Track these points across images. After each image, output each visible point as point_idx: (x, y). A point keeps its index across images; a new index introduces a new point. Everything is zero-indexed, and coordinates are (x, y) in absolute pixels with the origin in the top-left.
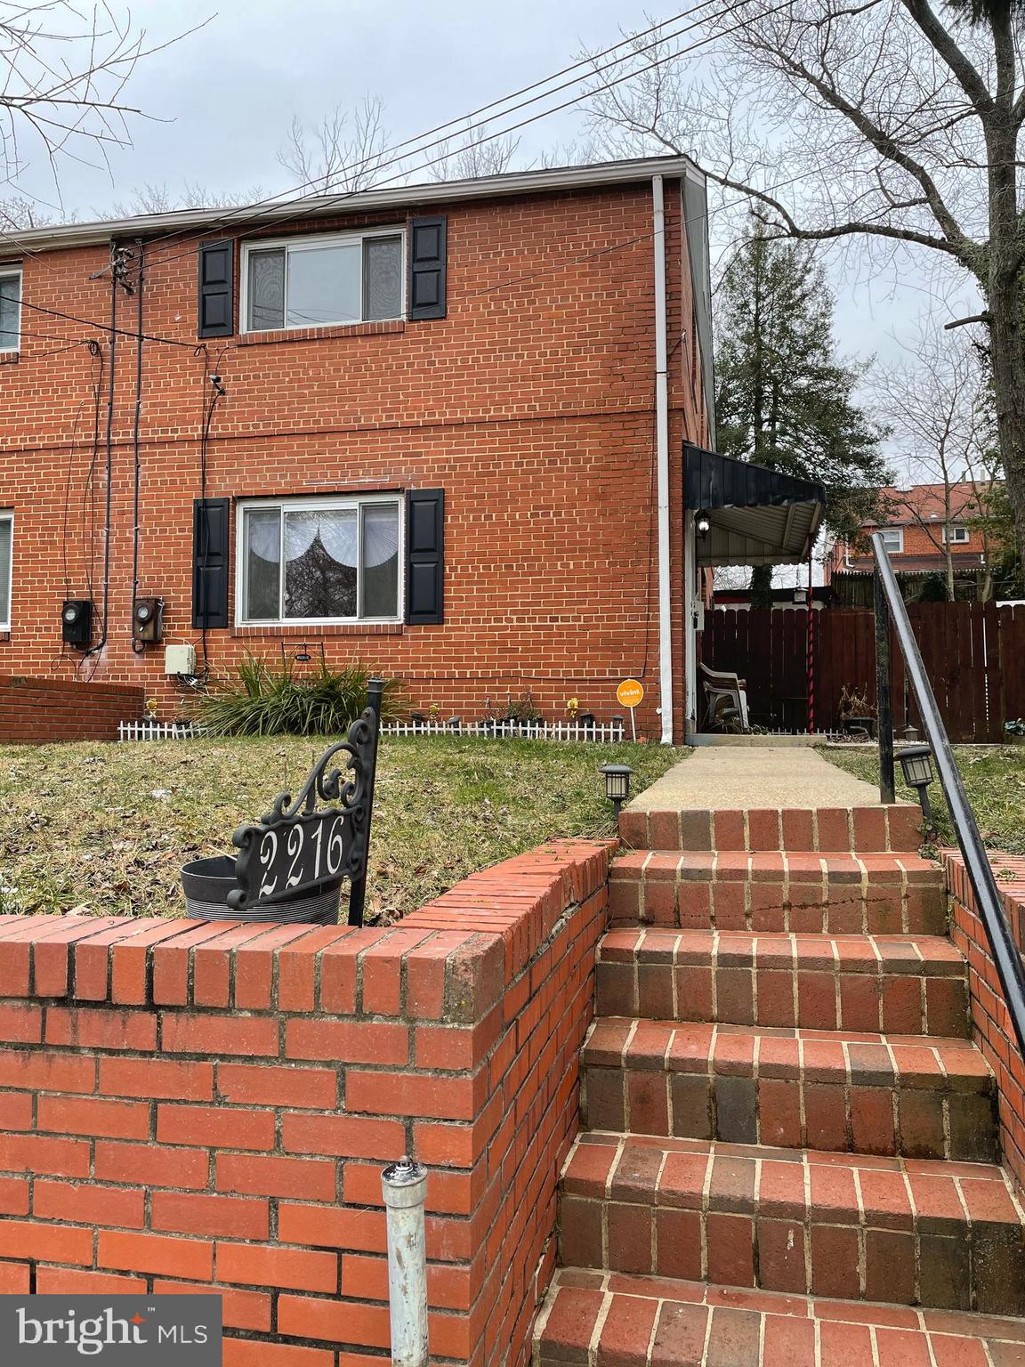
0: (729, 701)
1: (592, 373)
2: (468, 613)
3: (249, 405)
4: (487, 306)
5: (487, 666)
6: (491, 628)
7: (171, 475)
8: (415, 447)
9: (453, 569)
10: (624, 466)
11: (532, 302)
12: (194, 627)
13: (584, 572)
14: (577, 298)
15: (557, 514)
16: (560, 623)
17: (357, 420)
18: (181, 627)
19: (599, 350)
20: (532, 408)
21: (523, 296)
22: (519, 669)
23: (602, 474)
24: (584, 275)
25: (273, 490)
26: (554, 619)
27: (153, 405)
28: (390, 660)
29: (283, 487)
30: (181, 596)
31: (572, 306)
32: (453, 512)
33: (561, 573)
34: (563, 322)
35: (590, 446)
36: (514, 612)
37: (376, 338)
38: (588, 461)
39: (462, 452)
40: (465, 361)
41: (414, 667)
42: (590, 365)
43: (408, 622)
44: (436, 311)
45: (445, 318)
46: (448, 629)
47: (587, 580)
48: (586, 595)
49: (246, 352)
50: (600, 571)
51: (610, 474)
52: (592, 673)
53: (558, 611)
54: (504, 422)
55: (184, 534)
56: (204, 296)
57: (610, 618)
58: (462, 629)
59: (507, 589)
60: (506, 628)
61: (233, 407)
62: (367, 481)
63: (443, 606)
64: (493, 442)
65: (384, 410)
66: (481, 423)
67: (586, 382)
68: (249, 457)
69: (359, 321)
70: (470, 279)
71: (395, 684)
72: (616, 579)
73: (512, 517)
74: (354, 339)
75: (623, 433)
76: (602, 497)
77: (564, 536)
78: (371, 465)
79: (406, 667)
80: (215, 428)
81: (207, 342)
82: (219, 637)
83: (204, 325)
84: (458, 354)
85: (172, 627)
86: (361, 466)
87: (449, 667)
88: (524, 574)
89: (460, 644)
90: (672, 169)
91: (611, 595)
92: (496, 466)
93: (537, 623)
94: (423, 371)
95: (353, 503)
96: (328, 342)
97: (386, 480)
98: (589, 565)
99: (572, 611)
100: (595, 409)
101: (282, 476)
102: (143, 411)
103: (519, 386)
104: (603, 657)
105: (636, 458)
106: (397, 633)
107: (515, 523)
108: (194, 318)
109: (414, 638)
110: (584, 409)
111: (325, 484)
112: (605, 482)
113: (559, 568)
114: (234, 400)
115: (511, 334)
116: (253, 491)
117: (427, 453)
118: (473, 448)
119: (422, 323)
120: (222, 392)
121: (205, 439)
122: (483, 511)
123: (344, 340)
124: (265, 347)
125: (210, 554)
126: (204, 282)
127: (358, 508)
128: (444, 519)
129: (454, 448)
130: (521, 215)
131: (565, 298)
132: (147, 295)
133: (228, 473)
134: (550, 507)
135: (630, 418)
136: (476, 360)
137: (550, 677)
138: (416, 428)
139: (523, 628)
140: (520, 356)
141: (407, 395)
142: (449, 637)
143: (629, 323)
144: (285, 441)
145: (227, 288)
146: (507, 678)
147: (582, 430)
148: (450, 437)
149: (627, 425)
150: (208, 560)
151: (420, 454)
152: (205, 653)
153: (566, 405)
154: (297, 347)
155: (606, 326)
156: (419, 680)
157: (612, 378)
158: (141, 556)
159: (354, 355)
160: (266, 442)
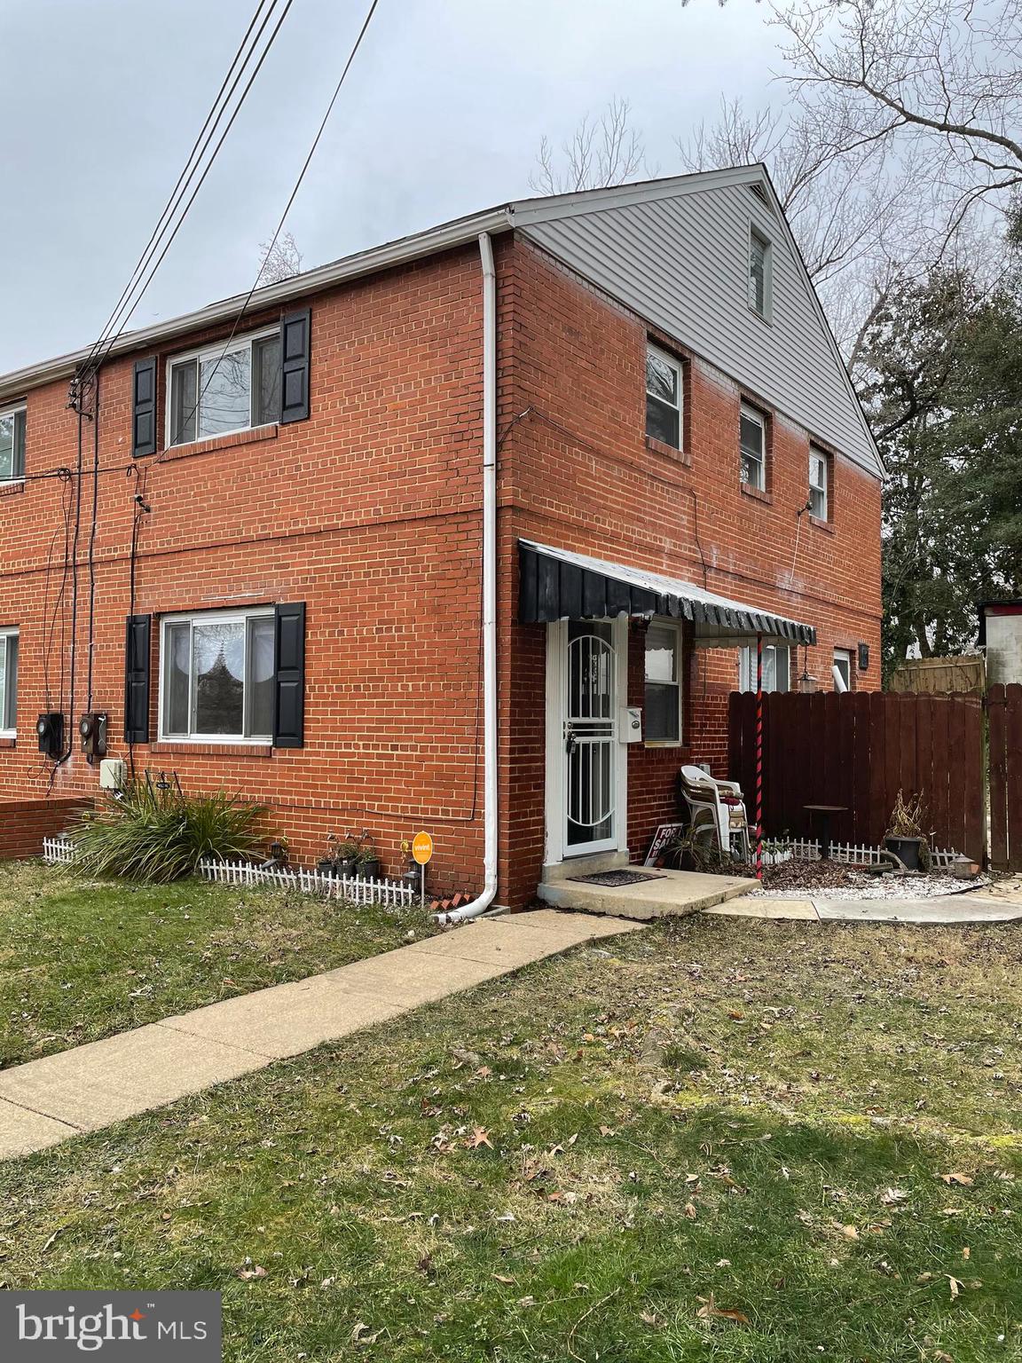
0: (709, 817)
1: (431, 469)
2: (324, 737)
3: (166, 521)
4: (342, 402)
5: (338, 797)
6: (343, 755)
7: (114, 592)
8: (285, 558)
9: (312, 689)
10: (458, 574)
11: (380, 393)
12: (125, 740)
13: (421, 696)
14: (418, 385)
15: (399, 629)
16: (399, 752)
17: (240, 532)
18: (118, 740)
19: (437, 442)
20: (377, 512)
21: (371, 388)
22: (364, 802)
23: (439, 584)
24: (424, 357)
25: (181, 605)
26: (395, 748)
27: (104, 525)
28: (262, 783)
29: (187, 604)
30: (118, 711)
31: (414, 394)
32: (314, 627)
33: (401, 695)
34: (405, 413)
35: (427, 552)
36: (361, 738)
37: (256, 445)
38: (425, 569)
39: (320, 562)
40: (324, 464)
41: (281, 792)
42: (428, 461)
43: (276, 744)
44: (302, 412)
45: (308, 418)
46: (309, 754)
47: (422, 704)
48: (422, 721)
49: (165, 468)
50: (435, 695)
51: (446, 584)
52: (425, 811)
53: (398, 738)
54: (355, 528)
55: (119, 649)
56: (137, 416)
57: (444, 749)
58: (318, 754)
59: (356, 712)
60: (353, 755)
61: (155, 524)
62: (248, 595)
63: (303, 728)
64: (345, 551)
65: (261, 521)
66: (335, 530)
67: (424, 479)
68: (166, 573)
69: (248, 428)
70: (329, 374)
71: (265, 809)
72: (449, 704)
73: (360, 632)
74: (240, 448)
75: (457, 536)
76: (437, 610)
77: (402, 654)
78: (251, 578)
79: (273, 792)
80: (142, 545)
81: (139, 461)
82: (143, 750)
83: (136, 445)
84: (319, 456)
85: (113, 740)
86: (243, 580)
87: (306, 794)
88: (371, 696)
89: (316, 770)
90: (497, 223)
91: (444, 722)
92: (348, 576)
93: (380, 752)
94: (291, 477)
95: (240, 618)
96: (222, 452)
97: (261, 594)
98: (426, 687)
99: (410, 738)
100: (430, 511)
101: (188, 592)
102: (97, 531)
103: (368, 488)
104: (437, 793)
105: (468, 565)
106: (268, 755)
107: (363, 640)
108: (130, 438)
109: (281, 761)
110: (421, 511)
111: (217, 599)
112: (441, 593)
113: (400, 690)
114: (156, 517)
115: (363, 431)
116: (166, 607)
117: (294, 565)
118: (330, 557)
119: (291, 426)
120: (148, 510)
121: (134, 557)
122: (336, 626)
123: (234, 450)
124: (181, 461)
125: (138, 670)
126: (137, 403)
127: (244, 622)
128: (305, 635)
129: (314, 558)
130: (371, 299)
131: (408, 386)
132: (101, 418)
133: (151, 589)
134: (392, 622)
135: (463, 518)
136: (333, 462)
137: (390, 812)
138: (283, 538)
139: (368, 756)
140: (369, 455)
141: (279, 504)
142: (307, 762)
143: (464, 409)
144: (189, 557)
145: (151, 406)
146: (357, 810)
147: (421, 534)
148: (311, 547)
149: (461, 527)
150: (136, 676)
151: (287, 566)
152: (133, 767)
153: (407, 507)
154: (201, 460)
155: (443, 414)
156: (284, 807)
157: (448, 474)
158: (94, 671)
159: (240, 465)
160: (177, 558)
